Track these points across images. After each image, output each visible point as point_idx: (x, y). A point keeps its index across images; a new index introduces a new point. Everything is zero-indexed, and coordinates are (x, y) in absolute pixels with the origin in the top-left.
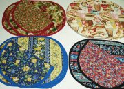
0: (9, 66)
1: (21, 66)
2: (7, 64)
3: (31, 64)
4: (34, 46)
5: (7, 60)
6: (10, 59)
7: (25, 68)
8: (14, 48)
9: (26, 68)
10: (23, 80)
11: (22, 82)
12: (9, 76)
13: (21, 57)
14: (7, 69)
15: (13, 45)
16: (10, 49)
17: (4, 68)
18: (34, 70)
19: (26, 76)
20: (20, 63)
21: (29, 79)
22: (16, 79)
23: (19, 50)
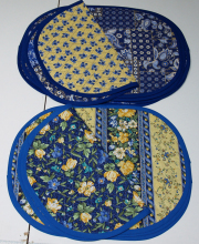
0: (49, 167)
1: (75, 178)
2: (45, 162)
3: (101, 181)
4: (111, 131)
5: (47, 150)
6: (55, 152)
7: (84, 184)
8: (73, 127)
9: (87, 188)
10: (71, 214)
11: (66, 218)
12: (42, 191)
13: (82, 154)
14: (42, 173)
15: (72, 118)
16: (63, 126)
17: (34, 169)
18: (104, 199)
19: (80, 207)
20: (76, 169)
21: (86, 217)
22: (53, 206)
23: (82, 135)
